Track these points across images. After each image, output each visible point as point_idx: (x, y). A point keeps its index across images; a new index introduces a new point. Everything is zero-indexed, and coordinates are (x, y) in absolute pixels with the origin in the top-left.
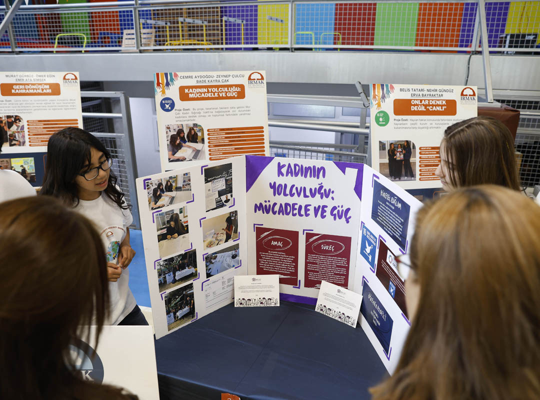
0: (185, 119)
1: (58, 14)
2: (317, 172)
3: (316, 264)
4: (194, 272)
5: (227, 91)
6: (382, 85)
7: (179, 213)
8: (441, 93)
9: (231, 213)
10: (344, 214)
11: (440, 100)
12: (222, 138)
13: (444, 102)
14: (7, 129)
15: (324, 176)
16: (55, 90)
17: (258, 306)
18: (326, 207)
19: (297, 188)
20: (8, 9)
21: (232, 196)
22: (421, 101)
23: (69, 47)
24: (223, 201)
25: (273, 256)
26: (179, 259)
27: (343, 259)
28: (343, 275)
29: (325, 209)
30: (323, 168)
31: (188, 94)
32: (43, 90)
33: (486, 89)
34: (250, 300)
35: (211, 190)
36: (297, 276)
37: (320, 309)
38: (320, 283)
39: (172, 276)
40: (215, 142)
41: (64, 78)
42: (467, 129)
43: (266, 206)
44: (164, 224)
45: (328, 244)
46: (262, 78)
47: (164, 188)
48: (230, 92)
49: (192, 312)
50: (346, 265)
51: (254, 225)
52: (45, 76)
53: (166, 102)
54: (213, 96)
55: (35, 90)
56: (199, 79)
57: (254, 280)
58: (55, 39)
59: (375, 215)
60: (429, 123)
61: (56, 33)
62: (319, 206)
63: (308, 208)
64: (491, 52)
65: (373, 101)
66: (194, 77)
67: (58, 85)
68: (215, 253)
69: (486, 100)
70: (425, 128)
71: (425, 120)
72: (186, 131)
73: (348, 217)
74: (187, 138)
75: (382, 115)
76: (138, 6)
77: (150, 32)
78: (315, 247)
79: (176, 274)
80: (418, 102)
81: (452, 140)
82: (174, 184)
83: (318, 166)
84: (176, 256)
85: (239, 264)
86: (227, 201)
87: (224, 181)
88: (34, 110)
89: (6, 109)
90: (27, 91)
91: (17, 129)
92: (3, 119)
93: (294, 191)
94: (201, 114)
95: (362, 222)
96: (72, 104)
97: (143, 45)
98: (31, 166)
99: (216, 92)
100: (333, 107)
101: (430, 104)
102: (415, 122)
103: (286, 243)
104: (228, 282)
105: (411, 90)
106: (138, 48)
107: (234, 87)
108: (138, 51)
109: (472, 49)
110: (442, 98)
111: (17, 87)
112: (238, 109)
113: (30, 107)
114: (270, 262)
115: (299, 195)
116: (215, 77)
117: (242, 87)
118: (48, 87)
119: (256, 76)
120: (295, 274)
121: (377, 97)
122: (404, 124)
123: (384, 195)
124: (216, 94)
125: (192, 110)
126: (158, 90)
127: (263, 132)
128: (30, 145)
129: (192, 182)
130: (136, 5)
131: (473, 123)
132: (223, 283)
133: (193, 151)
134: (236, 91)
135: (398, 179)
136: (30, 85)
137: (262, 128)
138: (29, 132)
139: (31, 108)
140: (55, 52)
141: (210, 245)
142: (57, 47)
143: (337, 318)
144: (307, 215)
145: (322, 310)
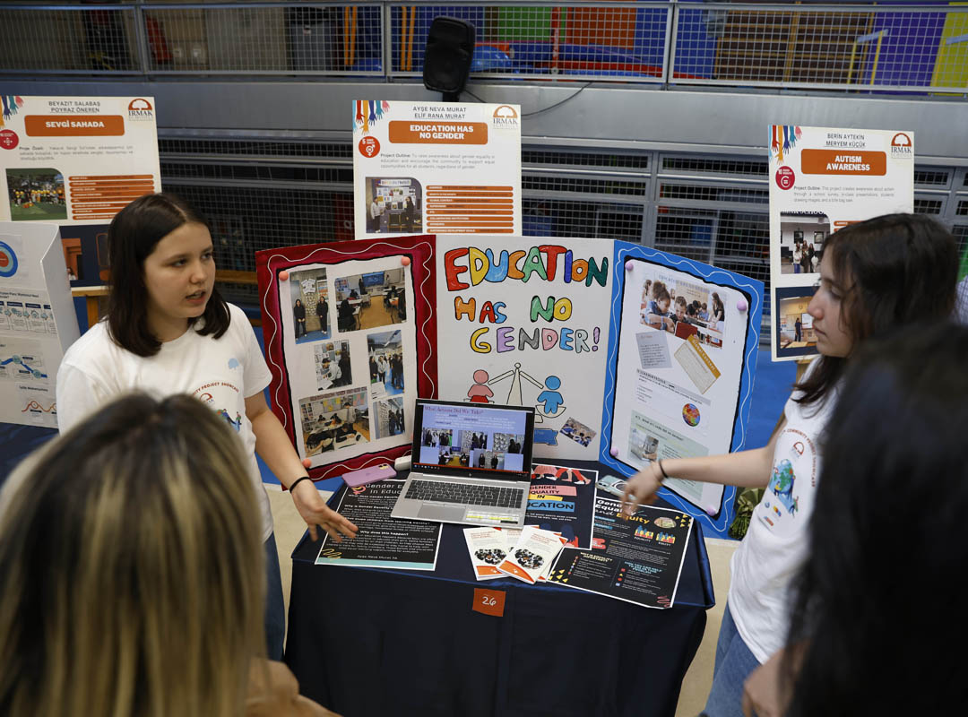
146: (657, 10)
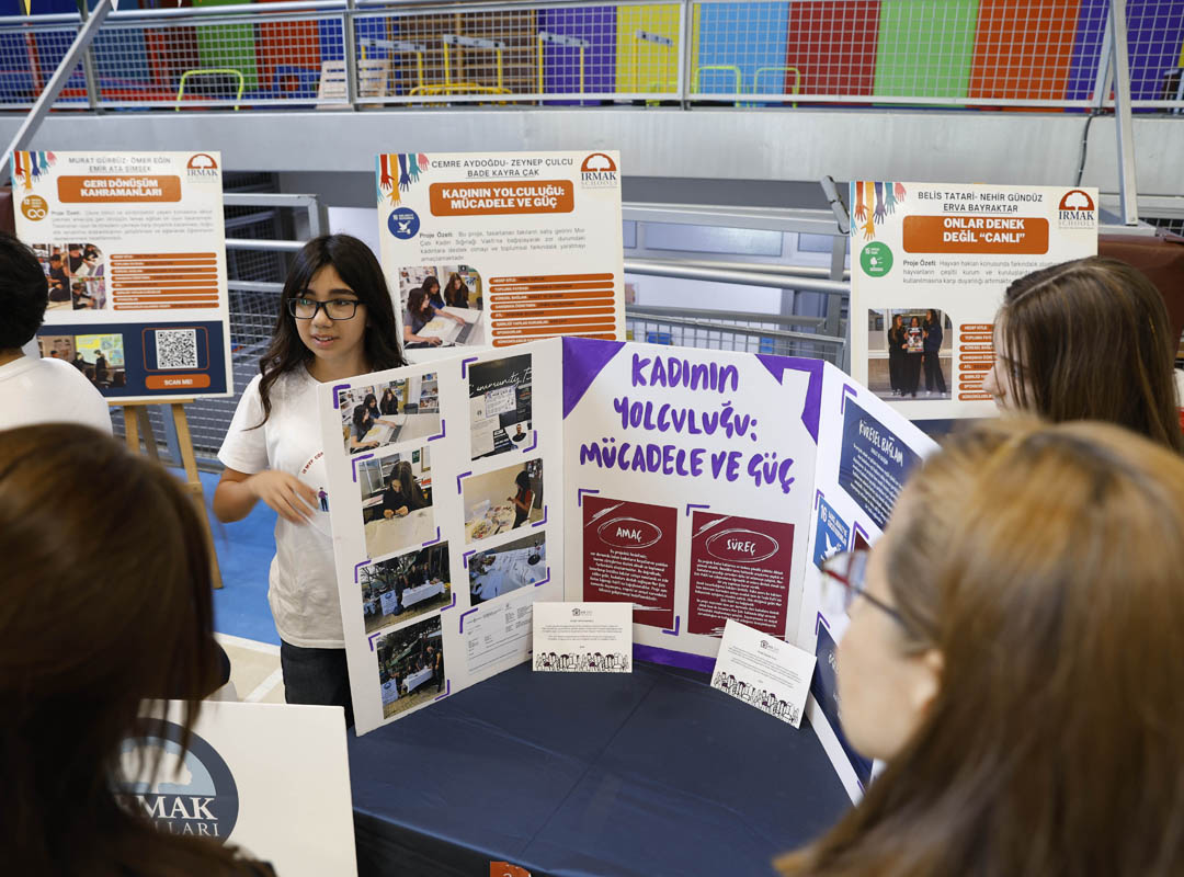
0: (441, 255)
1: (193, 28)
2: (720, 377)
3: (715, 581)
4: (443, 591)
5: (534, 194)
6: (878, 185)
7: (411, 461)
8: (1013, 203)
9: (527, 463)
10: (777, 473)
11: (1010, 219)
12: (521, 298)
13: (1020, 224)
14: (70, 273)
15: (735, 386)
16: (170, 190)
17: (585, 670)
18: (740, 455)
19: (674, 412)
20: (85, 19)
21: (530, 426)
22: (967, 220)
23: (207, 98)
24: (511, 438)
25: (619, 560)
26: (410, 563)
27: (776, 572)
28: (775, 608)
29: (736, 460)
30: (732, 369)
31: (448, 201)
32: (144, 189)
33: (1121, 194)
34: (567, 657)
35: (484, 413)
36: (672, 607)
37: (720, 683)
38: (722, 624)
39: (394, 598)
40: (507, 307)
41: (190, 166)
42: (1056, 287)
43: (605, 449)
44: (377, 484)
45: (742, 538)
46: (613, 168)
47: (378, 407)
48: (541, 197)
49: (437, 679)
50: (783, 587)
51: (580, 491)
52: (149, 160)
53: (402, 217)
54: (503, 205)
55: (128, 190)
56: (474, 169)
57: (576, 612)
58: (178, 81)
59: (846, 477)
60: (983, 269)
61: (180, 68)
62: (723, 454)
63: (699, 456)
64: (1136, 111)
65: (856, 219)
66: (462, 164)
67: (176, 180)
68: (492, 551)
69: (1120, 220)
70: (975, 281)
71: (975, 264)
72: (443, 282)
73: (786, 479)
74: (445, 296)
75: (875, 251)
76: (354, 10)
77: (377, 66)
78: (712, 544)
79: (404, 595)
80: (960, 224)
81: (1022, 310)
82: (400, 398)
83: (722, 363)
84: (403, 556)
85: (544, 577)
86: (519, 437)
87: (513, 393)
88: (127, 232)
89: (67, 230)
90: (113, 193)
91: (90, 274)
92: (62, 251)
93: (668, 418)
94: (476, 246)
95: (819, 492)
96: (204, 221)
97: (362, 94)
98: (116, 352)
99: (509, 197)
100: (779, 234)
101: (988, 227)
102: (951, 268)
103: (648, 534)
104: (520, 616)
105: (944, 196)
106: (351, 99)
107: (550, 187)
108: (352, 106)
109: (1094, 103)
110: (1015, 214)
111: (92, 184)
112: (559, 235)
113: (117, 225)
114: (614, 575)
115: (679, 427)
116: (508, 163)
117: (567, 185)
118: (155, 183)
119: (598, 163)
120: (669, 601)
121: (865, 211)
122: (927, 272)
123: (866, 431)
124: (509, 200)
125: (456, 237)
126: (384, 192)
127: (612, 285)
128: (116, 308)
129: (440, 395)
130: (350, 7)
131: (1072, 274)
132: (509, 616)
133: (458, 325)
134: (554, 196)
135: (909, 396)
136: (119, 180)
137: (610, 276)
138: (113, 279)
139: (118, 229)
140: (177, 110)
141: (480, 533)
142: (182, 99)
143: (759, 705)
144: (696, 472)
145: (725, 685)
146: (331, 22)
